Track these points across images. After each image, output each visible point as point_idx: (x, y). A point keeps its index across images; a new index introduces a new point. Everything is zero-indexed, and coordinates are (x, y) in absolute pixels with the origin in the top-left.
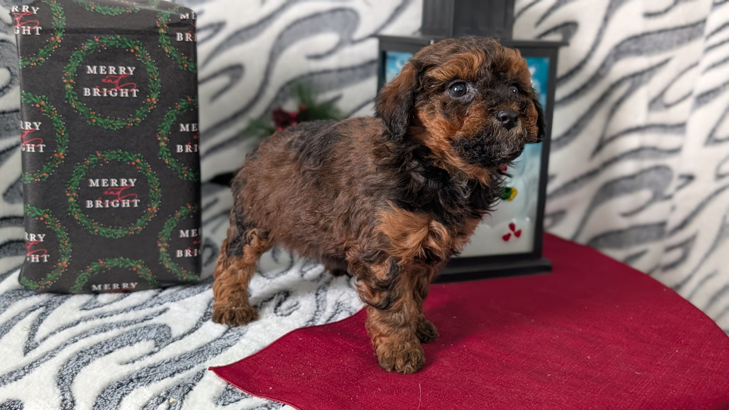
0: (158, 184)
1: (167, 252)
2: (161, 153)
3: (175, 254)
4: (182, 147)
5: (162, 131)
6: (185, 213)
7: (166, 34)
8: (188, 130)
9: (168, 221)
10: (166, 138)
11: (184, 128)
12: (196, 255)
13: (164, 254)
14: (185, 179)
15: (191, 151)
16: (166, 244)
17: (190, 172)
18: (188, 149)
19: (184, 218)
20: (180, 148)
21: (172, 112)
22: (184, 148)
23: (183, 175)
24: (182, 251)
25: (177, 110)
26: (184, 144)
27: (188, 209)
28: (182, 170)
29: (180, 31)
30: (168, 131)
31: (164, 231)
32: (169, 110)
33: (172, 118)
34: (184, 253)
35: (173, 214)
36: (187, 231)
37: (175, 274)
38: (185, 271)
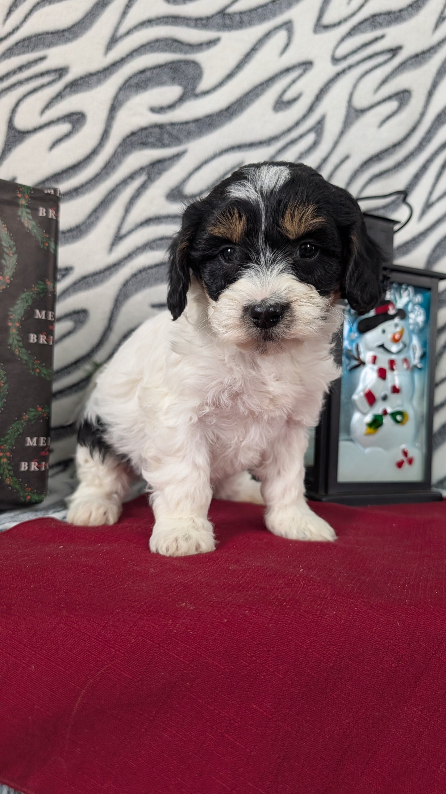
0: (5, 378)
1: (9, 464)
2: (10, 341)
3: (19, 466)
4: (36, 336)
5: (14, 315)
6: (34, 416)
7: (28, 207)
8: (44, 318)
9: (13, 425)
10: (18, 325)
11: (39, 315)
12: (43, 469)
13: (5, 466)
14: (37, 375)
15: (45, 342)
16: (8, 454)
17: (43, 367)
18: (43, 339)
19: (33, 422)
20: (33, 338)
21: (28, 295)
22: (38, 338)
23: (34, 370)
24: (27, 464)
25: (34, 294)
26: (38, 333)
27: (37, 411)
28: (33, 364)
29: (43, 206)
30: (22, 318)
31: (7, 437)
32: (24, 292)
33: (27, 302)
34: (29, 466)
35: (20, 417)
36: (35, 439)
37: (18, 492)
38: (30, 489)
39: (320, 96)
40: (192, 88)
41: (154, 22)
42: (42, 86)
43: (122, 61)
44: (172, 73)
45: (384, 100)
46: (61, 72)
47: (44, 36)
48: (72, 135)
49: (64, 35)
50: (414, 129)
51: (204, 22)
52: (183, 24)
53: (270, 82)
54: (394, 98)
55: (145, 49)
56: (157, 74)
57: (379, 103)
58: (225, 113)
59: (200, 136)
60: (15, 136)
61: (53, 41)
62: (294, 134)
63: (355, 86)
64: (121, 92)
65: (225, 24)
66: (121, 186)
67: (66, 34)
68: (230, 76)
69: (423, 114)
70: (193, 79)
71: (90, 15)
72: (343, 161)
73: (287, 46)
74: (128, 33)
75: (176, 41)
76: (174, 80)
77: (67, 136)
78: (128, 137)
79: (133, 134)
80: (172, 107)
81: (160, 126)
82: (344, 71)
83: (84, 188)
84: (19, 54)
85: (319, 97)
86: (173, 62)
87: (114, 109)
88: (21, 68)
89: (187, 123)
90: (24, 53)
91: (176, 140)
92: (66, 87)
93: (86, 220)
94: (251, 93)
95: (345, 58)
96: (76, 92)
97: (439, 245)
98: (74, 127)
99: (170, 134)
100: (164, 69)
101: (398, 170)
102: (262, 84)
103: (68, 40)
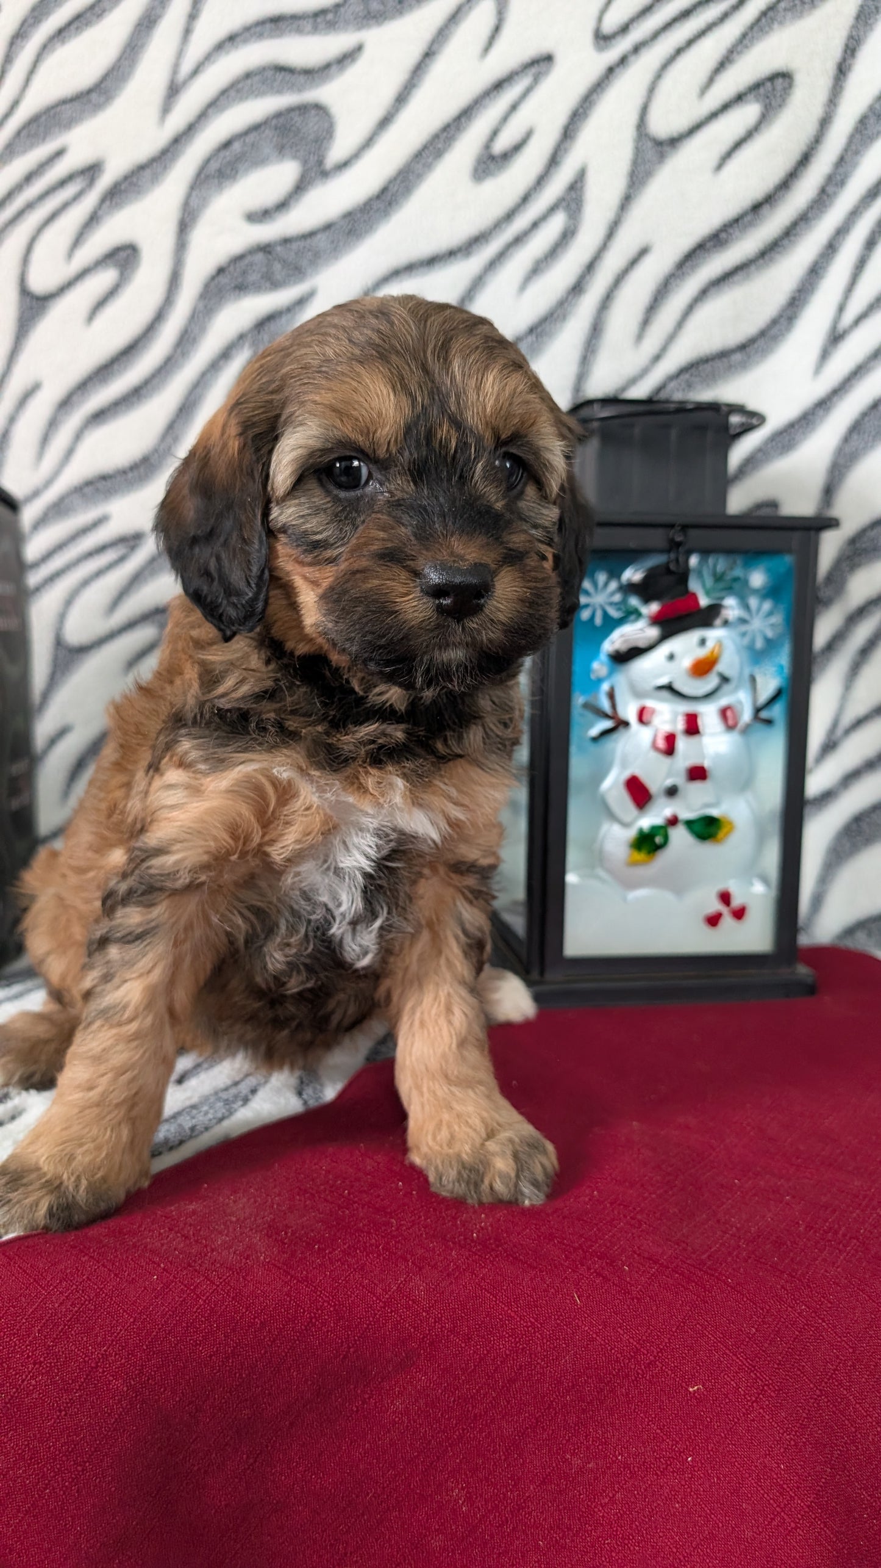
39: (571, 127)
40: (318, 161)
41: (238, 39)
42: (65, 206)
43: (190, 130)
44: (278, 136)
45: (726, 107)
46: (91, 171)
47: (58, 109)
48: (120, 291)
49: (90, 101)
50: (805, 160)
51: (330, 16)
52: (290, 31)
53: (463, 120)
54: (751, 97)
55: (228, 97)
56: (253, 145)
57: (714, 115)
58: (376, 205)
59: (336, 258)
60: (31, 308)
61: (74, 115)
62: (521, 222)
63: (652, 90)
64: (194, 193)
65: (369, 13)
66: (209, 375)
67: (94, 96)
68: (385, 122)
69: (825, 122)
70: (316, 142)
71: (128, 51)
72: (634, 262)
73: (497, 29)
74: (196, 72)
75: (281, 69)
76: (281, 150)
77: (112, 293)
78: (213, 278)
79: (221, 271)
80: (283, 205)
81: (265, 249)
82: (623, 61)
83: (149, 386)
84: (25, 152)
85: (569, 133)
86: (278, 115)
87: (185, 226)
88: (29, 178)
89: (311, 234)
90: (32, 146)
91: (296, 271)
92: (103, 200)
93: (159, 445)
94: (426, 151)
95: (625, 29)
96: (119, 206)
97: (856, 428)
98: (122, 274)
99: (284, 263)
100: (264, 132)
101: (771, 260)
102: (446, 128)
103: (98, 107)
